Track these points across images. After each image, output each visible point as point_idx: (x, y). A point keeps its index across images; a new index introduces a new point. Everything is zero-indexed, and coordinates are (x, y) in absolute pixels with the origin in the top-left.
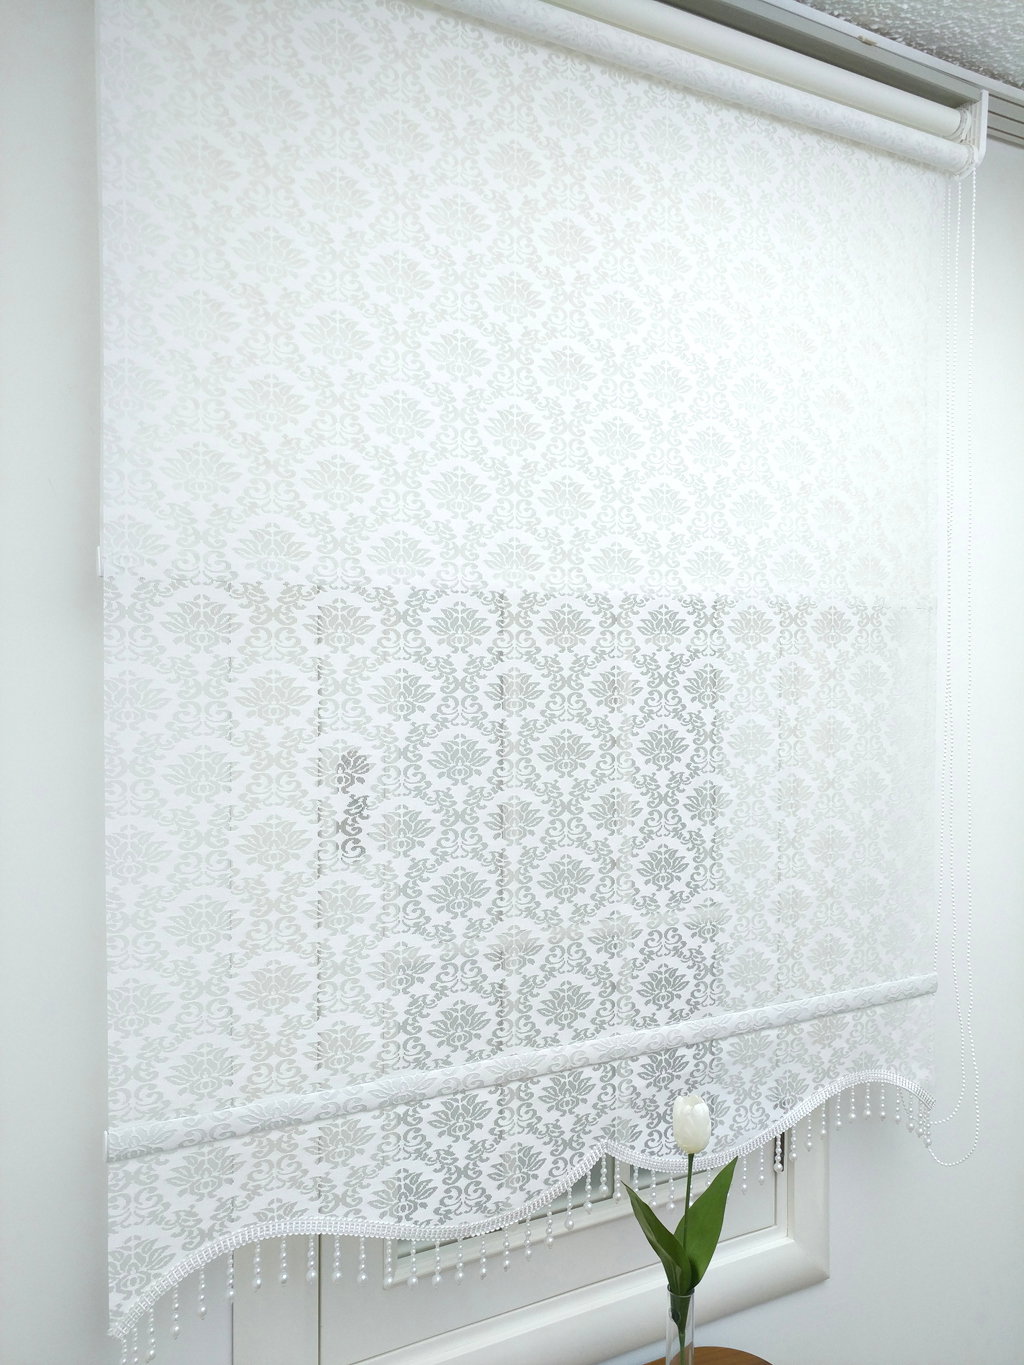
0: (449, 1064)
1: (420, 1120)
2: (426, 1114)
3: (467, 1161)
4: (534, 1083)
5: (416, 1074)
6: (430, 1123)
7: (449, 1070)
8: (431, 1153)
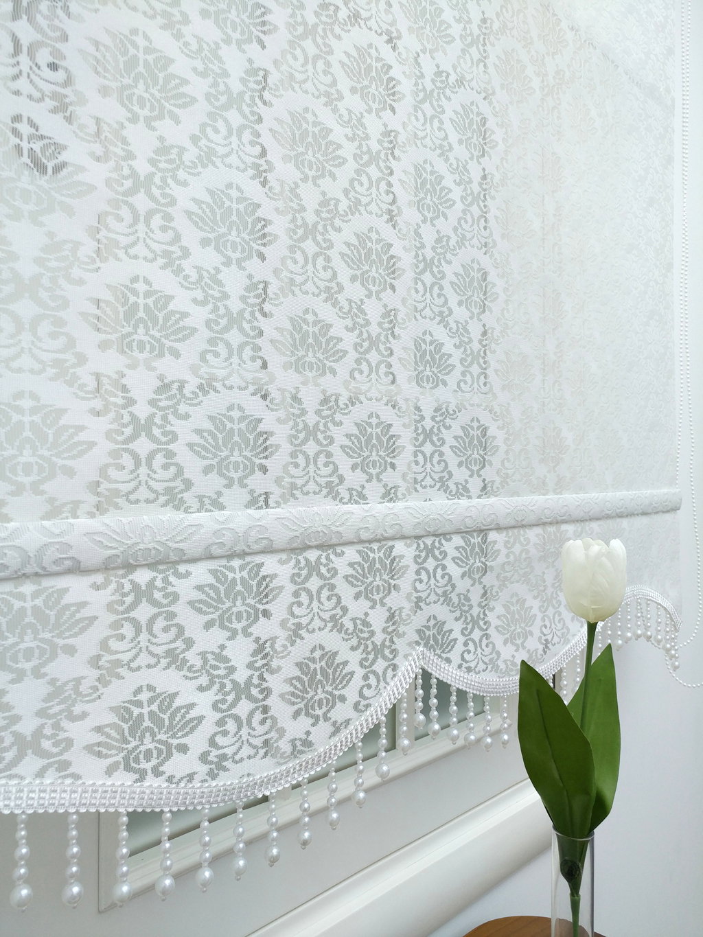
0: (221, 507)
1: (176, 597)
2: (184, 588)
3: (249, 672)
5: (169, 516)
6: (191, 604)
7: (219, 515)
8: (192, 657)
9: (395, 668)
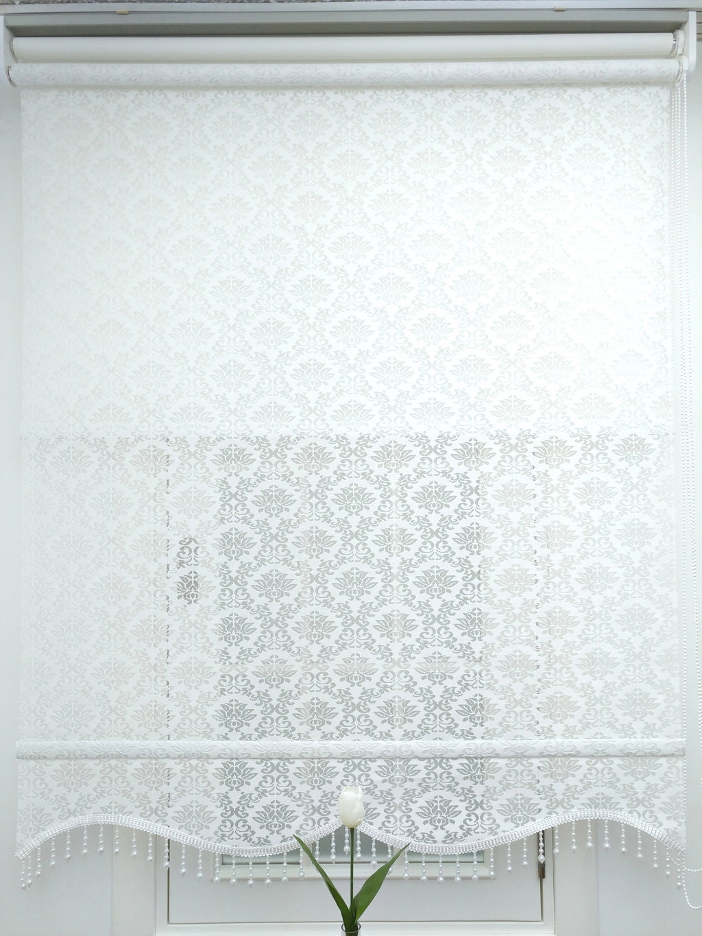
0: (228, 739)
3: (238, 805)
4: (290, 763)
6: (214, 774)
7: (226, 742)
9: (327, 820)
